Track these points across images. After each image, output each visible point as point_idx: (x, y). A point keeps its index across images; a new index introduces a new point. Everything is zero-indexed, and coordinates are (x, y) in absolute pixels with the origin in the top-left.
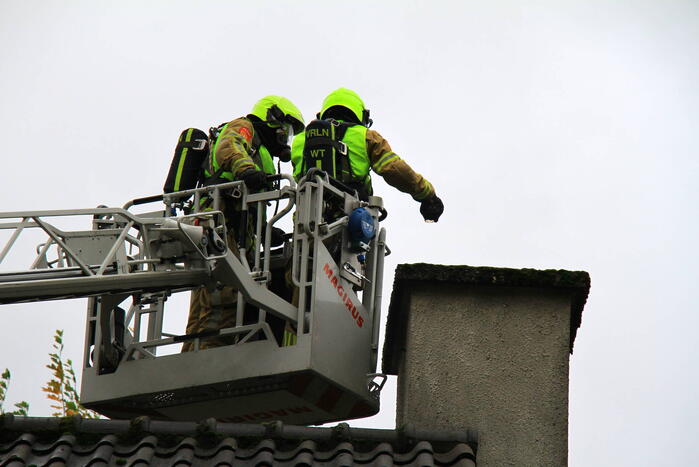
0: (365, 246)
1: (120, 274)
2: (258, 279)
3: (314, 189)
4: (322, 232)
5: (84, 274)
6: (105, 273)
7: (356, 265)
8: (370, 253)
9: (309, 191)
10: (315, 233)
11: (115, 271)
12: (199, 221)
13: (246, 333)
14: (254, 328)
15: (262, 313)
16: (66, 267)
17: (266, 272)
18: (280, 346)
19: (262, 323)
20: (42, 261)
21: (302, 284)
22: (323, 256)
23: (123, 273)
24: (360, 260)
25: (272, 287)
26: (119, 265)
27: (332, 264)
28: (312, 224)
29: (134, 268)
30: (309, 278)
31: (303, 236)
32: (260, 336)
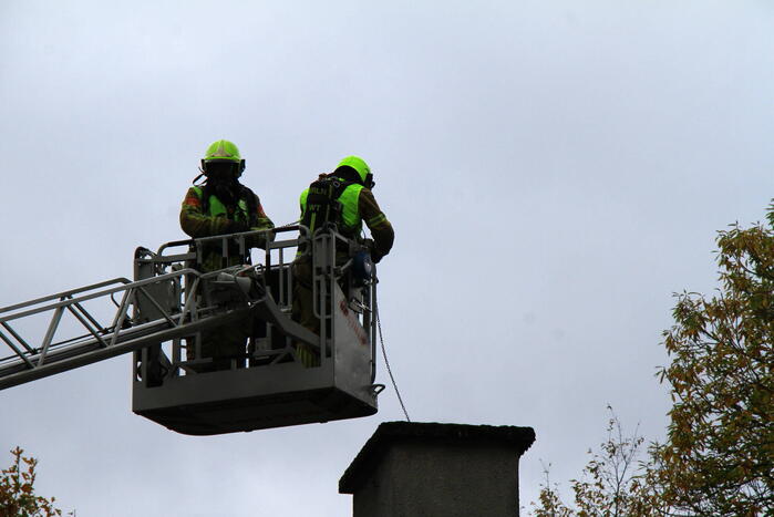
0: (367, 282)
1: (194, 322)
3: (329, 239)
4: (337, 273)
6: (183, 323)
7: (361, 297)
9: (324, 240)
10: (331, 275)
11: (189, 321)
12: (244, 272)
14: (283, 352)
15: (289, 340)
19: (289, 348)
21: (323, 317)
22: (338, 295)
24: (363, 293)
26: (192, 314)
27: (343, 297)
28: (329, 268)
30: (328, 313)
31: (322, 278)
32: (289, 359)
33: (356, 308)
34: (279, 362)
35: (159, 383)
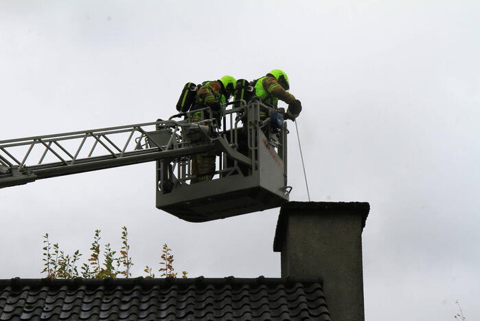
0: (279, 130)
1: (175, 149)
2: (233, 147)
3: (255, 106)
4: (260, 125)
5: (160, 150)
6: (169, 149)
7: (276, 138)
8: (281, 133)
9: (253, 106)
10: (257, 125)
11: (173, 148)
12: (206, 123)
13: (228, 172)
14: (232, 169)
15: (236, 163)
16: (149, 148)
17: (236, 144)
18: (245, 176)
19: (236, 167)
20: (139, 146)
21: (253, 148)
22: (262, 136)
23: (176, 149)
24: (277, 136)
25: (239, 150)
26: (174, 145)
27: (265, 138)
28: (256, 121)
29: (180, 146)
30: (256, 146)
31: (252, 127)
32: (235, 173)
33: (273, 144)
34: (230, 175)
35: (170, 191)
